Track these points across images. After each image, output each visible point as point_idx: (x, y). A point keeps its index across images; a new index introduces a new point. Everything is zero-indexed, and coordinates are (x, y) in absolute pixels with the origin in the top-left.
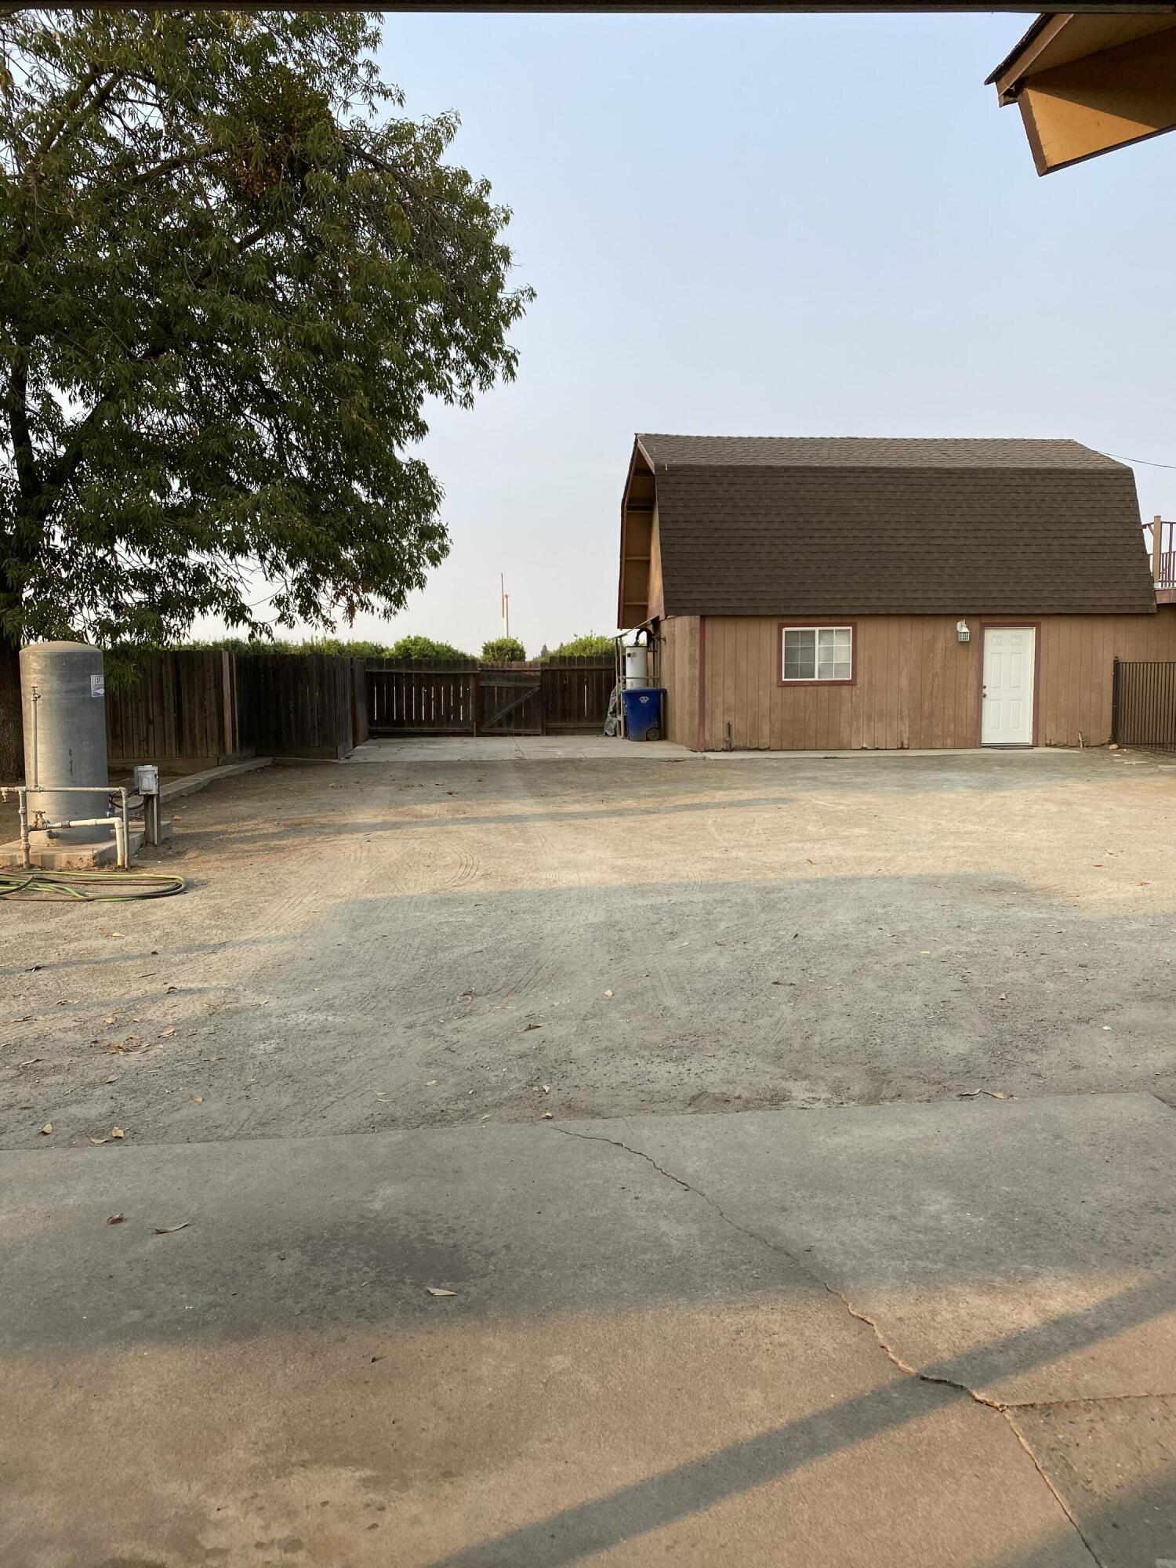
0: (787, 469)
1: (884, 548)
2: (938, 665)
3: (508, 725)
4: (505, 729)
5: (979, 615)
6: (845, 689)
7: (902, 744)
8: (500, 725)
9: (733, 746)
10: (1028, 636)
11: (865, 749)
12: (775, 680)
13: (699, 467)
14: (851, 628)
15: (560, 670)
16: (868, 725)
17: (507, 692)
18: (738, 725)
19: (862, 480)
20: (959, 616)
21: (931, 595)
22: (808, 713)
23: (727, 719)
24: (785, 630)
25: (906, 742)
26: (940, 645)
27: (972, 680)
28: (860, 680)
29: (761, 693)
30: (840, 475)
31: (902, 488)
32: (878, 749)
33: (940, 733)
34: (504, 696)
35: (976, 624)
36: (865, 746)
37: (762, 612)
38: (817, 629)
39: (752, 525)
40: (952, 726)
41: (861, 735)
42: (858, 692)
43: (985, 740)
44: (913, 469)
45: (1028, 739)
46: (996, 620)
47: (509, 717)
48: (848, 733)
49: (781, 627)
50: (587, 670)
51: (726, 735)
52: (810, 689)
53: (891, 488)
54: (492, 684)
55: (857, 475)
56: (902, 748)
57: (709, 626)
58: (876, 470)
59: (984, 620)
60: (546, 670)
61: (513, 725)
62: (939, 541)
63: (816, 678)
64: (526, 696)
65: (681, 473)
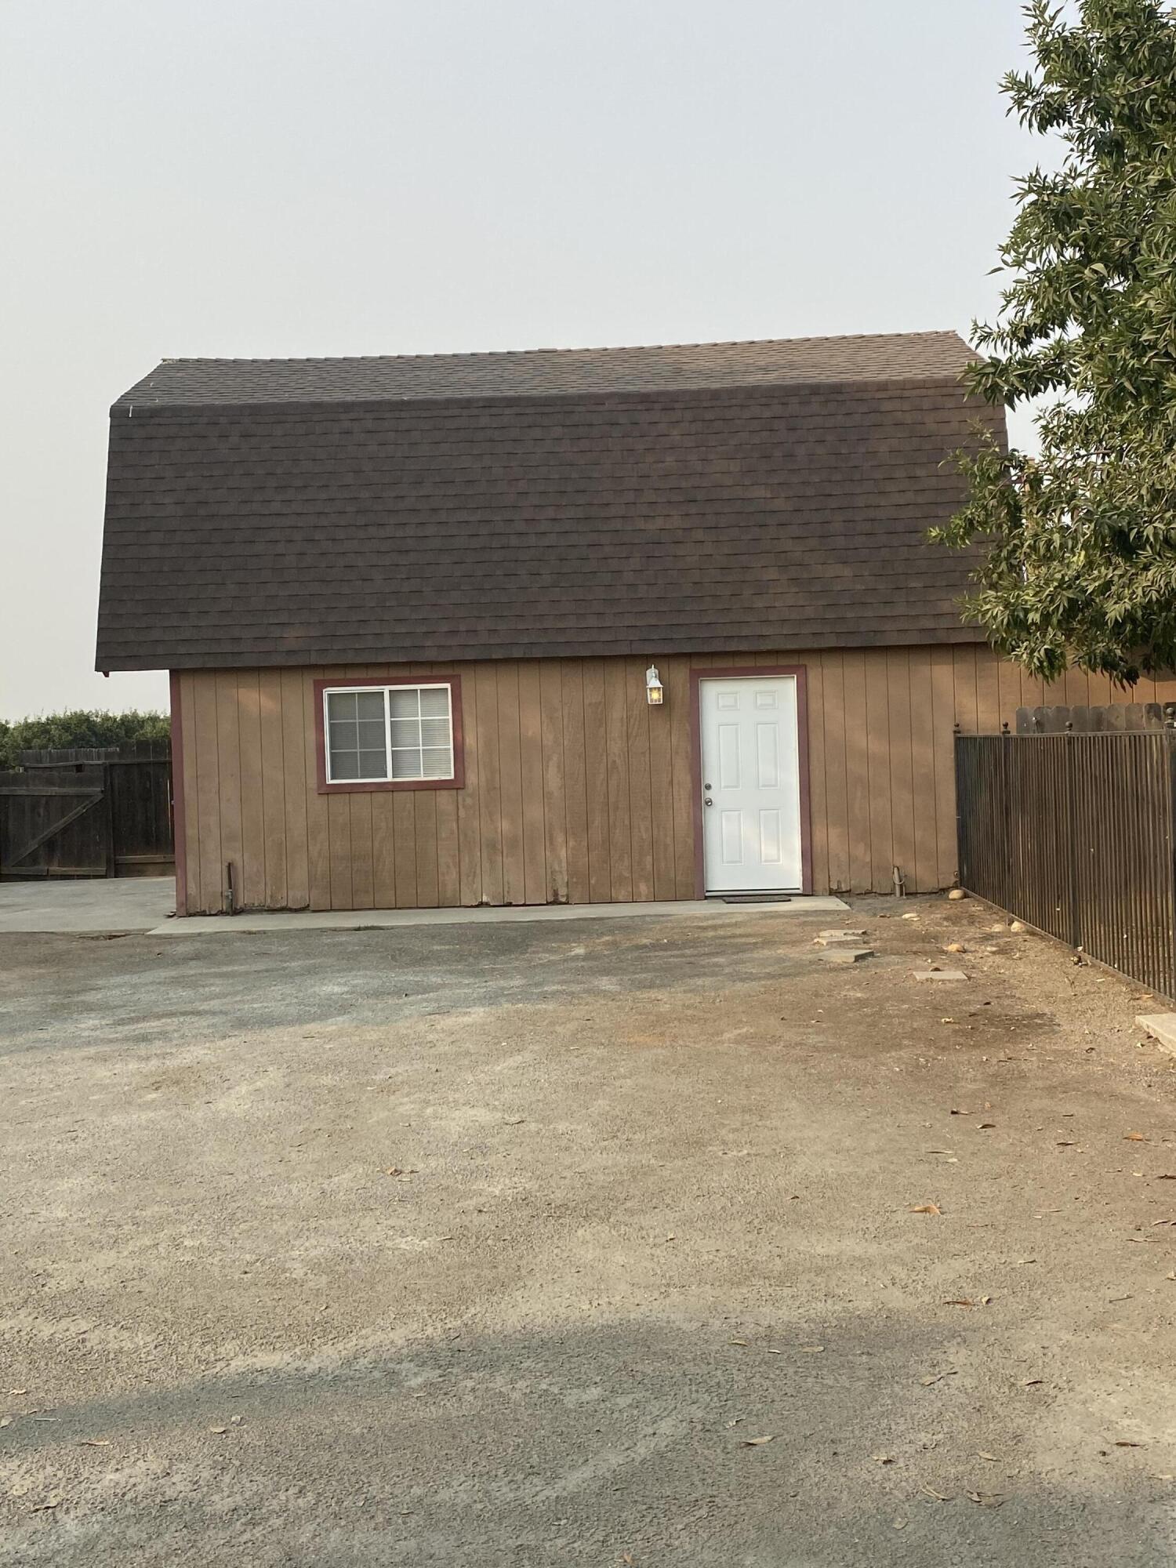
1: (514, 541)
2: (616, 747)
3: (49, 862)
4: (42, 867)
5: (689, 656)
6: (444, 798)
7: (556, 894)
9: (240, 904)
10: (787, 689)
11: (487, 905)
12: (313, 782)
14: (448, 686)
15: (139, 764)
16: (492, 862)
17: (47, 803)
18: (246, 866)
20: (647, 659)
21: (592, 622)
22: (376, 844)
23: (231, 855)
24: (327, 691)
25: (563, 891)
26: (617, 713)
27: (683, 776)
28: (472, 778)
29: (289, 807)
30: (446, 413)
32: (510, 905)
33: (626, 874)
34: (41, 811)
35: (680, 674)
36: (485, 899)
38: (386, 689)
40: (649, 859)
41: (478, 879)
42: (469, 801)
43: (720, 878)
45: (796, 881)
48: (454, 875)
49: (319, 686)
51: (226, 885)
52: (380, 797)
54: (21, 791)
56: (555, 902)
57: (186, 684)
59: (698, 665)
60: (112, 766)
62: (618, 525)
63: (390, 779)
64: (80, 810)
65: (157, 420)
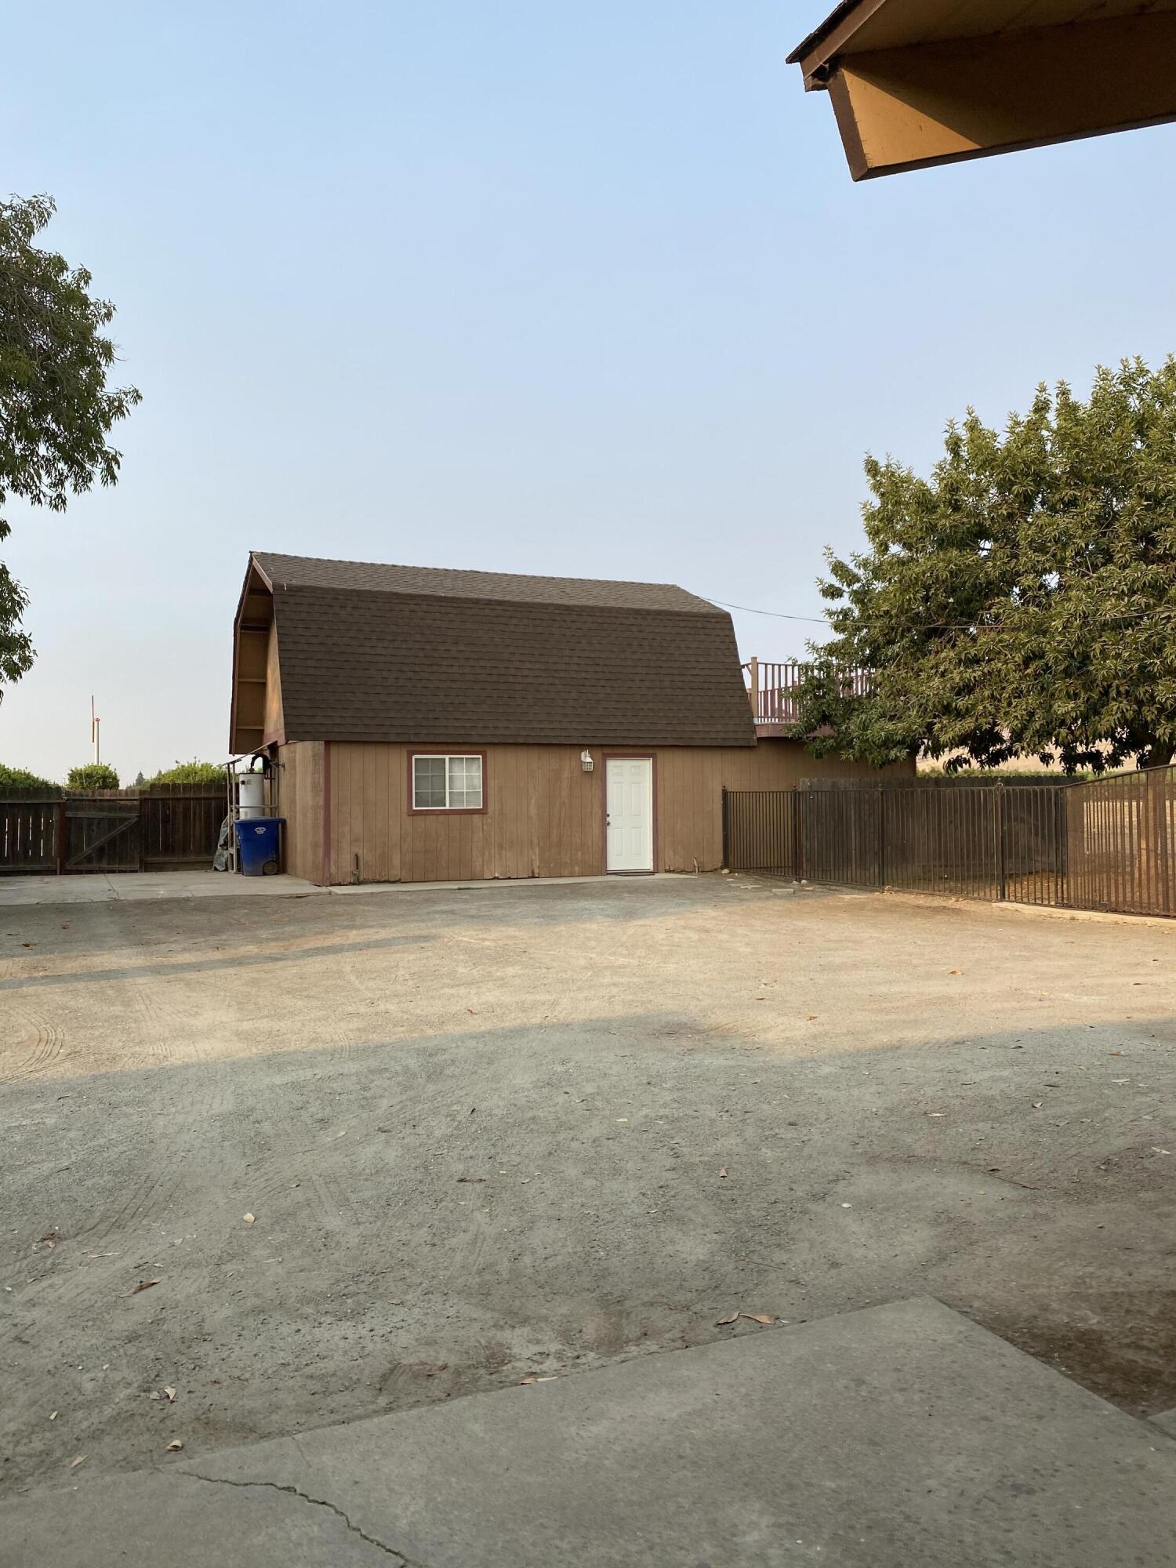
0: (412, 597)
1: (511, 679)
2: (565, 793)
3: (100, 859)
4: (95, 866)
5: (602, 746)
6: (476, 818)
7: (533, 872)
8: (89, 860)
9: (361, 878)
10: (647, 765)
11: (498, 878)
12: (405, 808)
13: (321, 588)
14: (480, 756)
15: (162, 799)
16: (500, 854)
17: (99, 824)
18: (366, 856)
19: (487, 612)
20: (582, 747)
21: (556, 725)
22: (439, 844)
23: (355, 850)
24: (414, 757)
25: (536, 871)
26: (566, 774)
27: (597, 810)
28: (490, 809)
29: (391, 822)
30: (466, 605)
31: (526, 621)
32: (510, 878)
33: (568, 861)
34: (95, 829)
35: (599, 754)
36: (497, 875)
37: (392, 738)
38: (447, 757)
39: (379, 651)
40: (580, 854)
41: (493, 865)
42: (489, 821)
43: (612, 865)
44: (534, 603)
45: (648, 864)
46: (616, 751)
47: (101, 851)
48: (481, 863)
49: (410, 754)
50: (194, 799)
51: (353, 868)
52: (441, 818)
53: (515, 621)
54: (81, 814)
55: (482, 607)
56: (533, 877)
57: (334, 750)
58: (500, 603)
59: (607, 751)
60: (146, 799)
61: (105, 860)
62: (562, 674)
63: (447, 807)
64: (123, 828)
65: (300, 593)
